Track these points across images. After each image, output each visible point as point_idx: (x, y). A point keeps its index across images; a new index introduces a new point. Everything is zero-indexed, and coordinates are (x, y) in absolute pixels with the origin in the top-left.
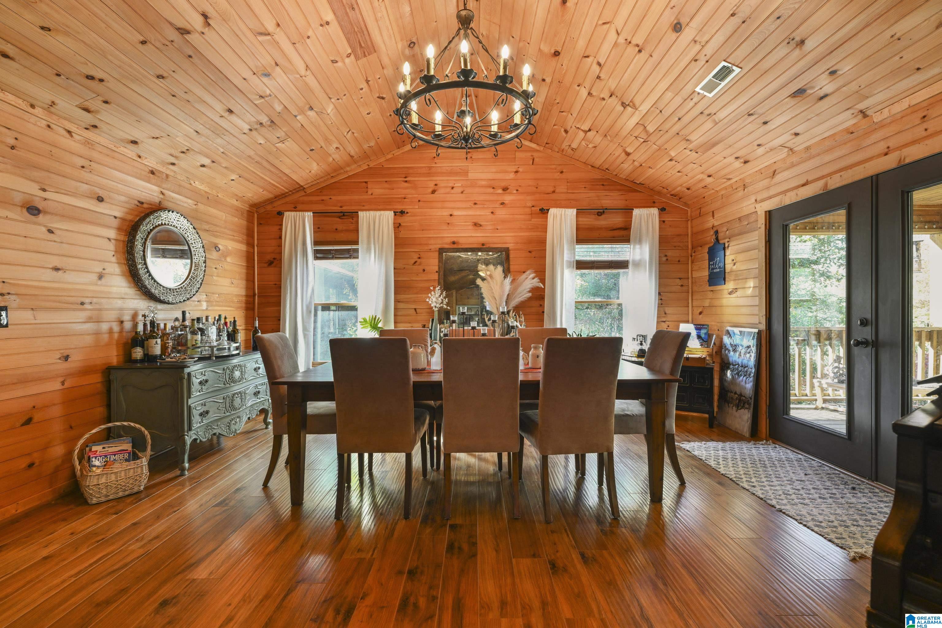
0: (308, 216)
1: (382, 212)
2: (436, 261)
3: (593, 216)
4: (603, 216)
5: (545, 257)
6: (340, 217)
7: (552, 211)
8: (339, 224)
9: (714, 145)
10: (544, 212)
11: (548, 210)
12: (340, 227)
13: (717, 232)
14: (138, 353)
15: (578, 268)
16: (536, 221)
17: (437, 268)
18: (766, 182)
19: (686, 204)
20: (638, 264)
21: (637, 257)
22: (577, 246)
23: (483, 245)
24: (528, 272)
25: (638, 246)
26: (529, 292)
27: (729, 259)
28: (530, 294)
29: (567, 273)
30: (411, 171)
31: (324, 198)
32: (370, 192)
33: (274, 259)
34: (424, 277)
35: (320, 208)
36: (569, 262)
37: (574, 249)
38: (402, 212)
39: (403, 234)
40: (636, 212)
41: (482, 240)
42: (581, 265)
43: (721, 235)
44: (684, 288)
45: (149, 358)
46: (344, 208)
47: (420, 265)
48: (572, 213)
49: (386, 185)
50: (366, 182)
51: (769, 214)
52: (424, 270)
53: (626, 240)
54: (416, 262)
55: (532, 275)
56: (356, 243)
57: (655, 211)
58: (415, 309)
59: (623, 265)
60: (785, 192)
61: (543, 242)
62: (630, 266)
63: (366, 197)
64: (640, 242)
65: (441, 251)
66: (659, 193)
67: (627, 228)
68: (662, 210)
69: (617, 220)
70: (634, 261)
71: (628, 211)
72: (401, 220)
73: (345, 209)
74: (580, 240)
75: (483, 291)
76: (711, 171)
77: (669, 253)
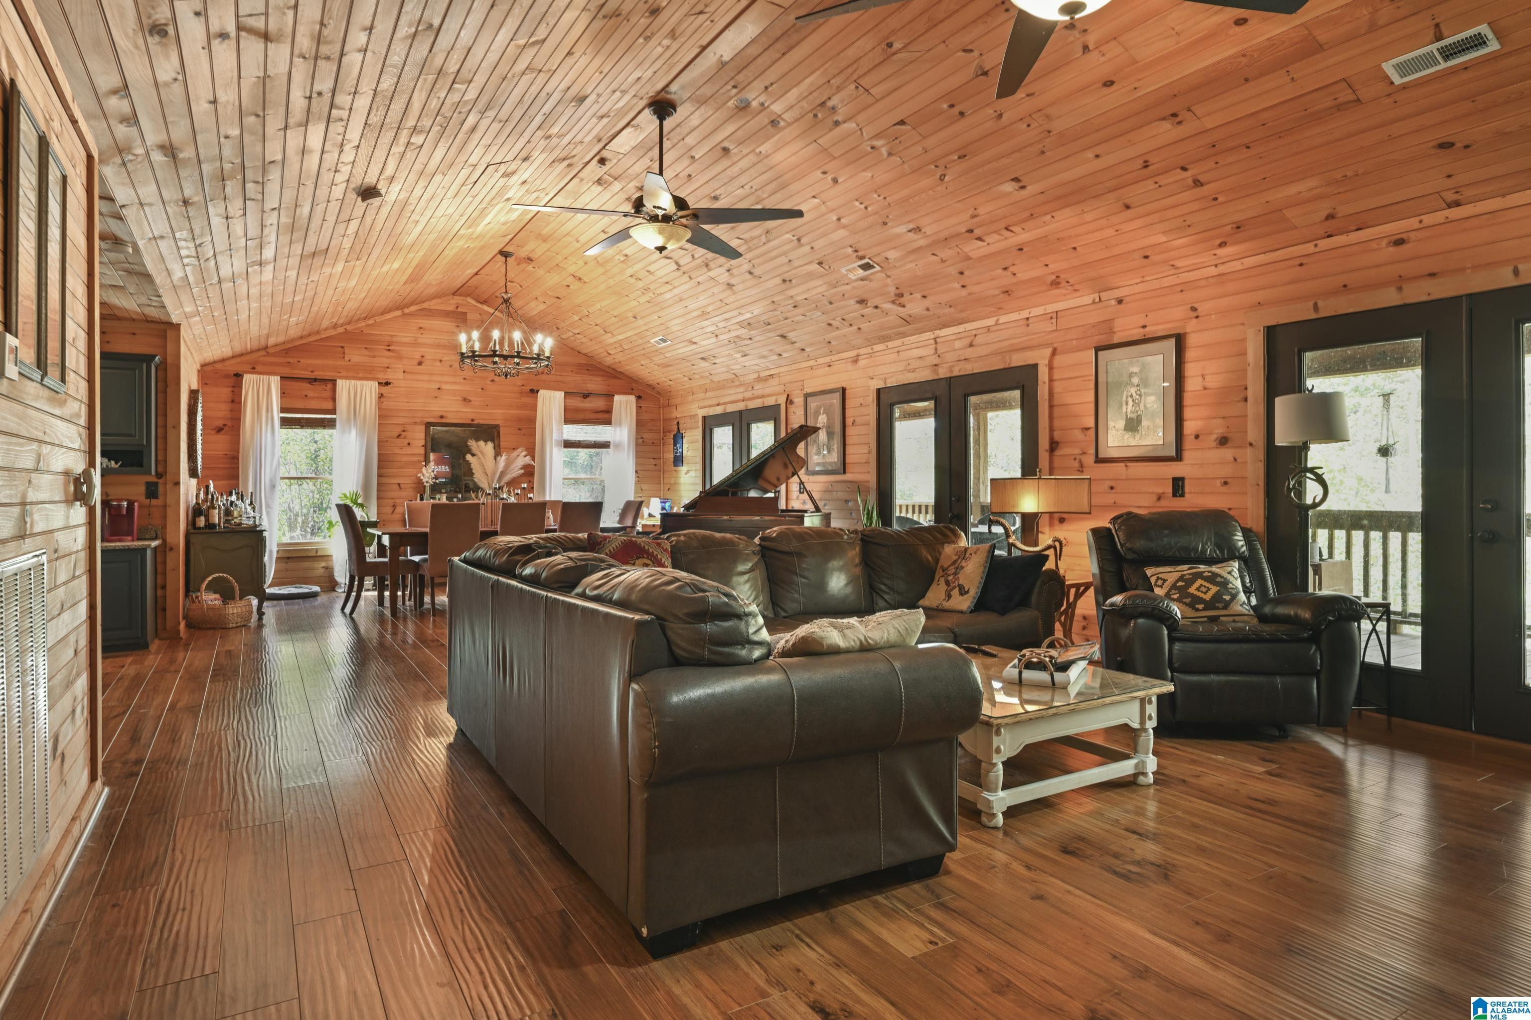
0: (275, 381)
1: (365, 382)
2: (422, 435)
3: (579, 399)
4: (588, 399)
5: (535, 435)
6: (310, 383)
7: (542, 393)
8: (310, 391)
9: (668, 366)
10: (534, 392)
11: (538, 391)
12: (310, 394)
13: (678, 423)
14: (201, 522)
15: (565, 447)
16: (527, 400)
17: (423, 442)
18: (701, 395)
19: (659, 393)
20: (618, 446)
21: (618, 439)
22: (565, 427)
23: (473, 420)
24: (520, 450)
25: (618, 429)
26: (521, 469)
27: (685, 446)
28: (522, 471)
29: (556, 450)
30: (395, 339)
31: (291, 360)
32: (347, 358)
33: (225, 425)
34: (408, 450)
35: (287, 371)
36: (557, 441)
37: (562, 429)
38: (387, 384)
39: (386, 404)
40: (617, 398)
41: (472, 416)
42: (568, 444)
43: (681, 426)
44: (658, 467)
45: (210, 526)
46: (316, 373)
47: (405, 438)
48: (560, 395)
49: (366, 352)
50: (342, 347)
51: (704, 418)
52: (409, 444)
53: (608, 422)
54: (400, 435)
55: (524, 453)
56: (333, 411)
57: (632, 398)
58: (399, 484)
59: (605, 445)
60: (710, 406)
61: (532, 421)
62: (611, 446)
63: (341, 363)
64: (620, 424)
65: (428, 425)
66: (636, 382)
67: (609, 411)
68: (639, 398)
69: (600, 403)
70: (614, 442)
71: (610, 396)
72: (385, 390)
73: (318, 374)
74: (567, 421)
75: (473, 466)
76: (671, 378)
77: (645, 436)
